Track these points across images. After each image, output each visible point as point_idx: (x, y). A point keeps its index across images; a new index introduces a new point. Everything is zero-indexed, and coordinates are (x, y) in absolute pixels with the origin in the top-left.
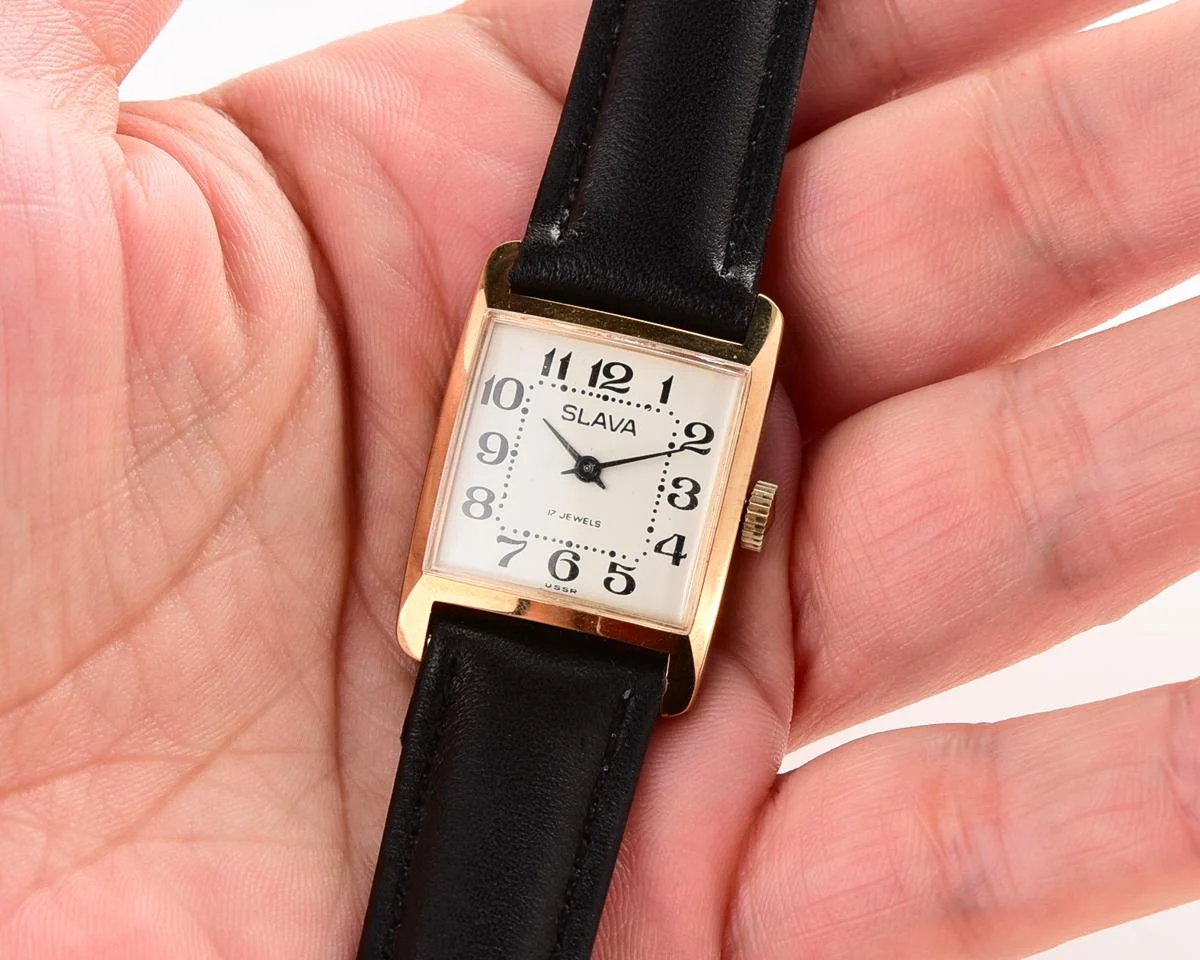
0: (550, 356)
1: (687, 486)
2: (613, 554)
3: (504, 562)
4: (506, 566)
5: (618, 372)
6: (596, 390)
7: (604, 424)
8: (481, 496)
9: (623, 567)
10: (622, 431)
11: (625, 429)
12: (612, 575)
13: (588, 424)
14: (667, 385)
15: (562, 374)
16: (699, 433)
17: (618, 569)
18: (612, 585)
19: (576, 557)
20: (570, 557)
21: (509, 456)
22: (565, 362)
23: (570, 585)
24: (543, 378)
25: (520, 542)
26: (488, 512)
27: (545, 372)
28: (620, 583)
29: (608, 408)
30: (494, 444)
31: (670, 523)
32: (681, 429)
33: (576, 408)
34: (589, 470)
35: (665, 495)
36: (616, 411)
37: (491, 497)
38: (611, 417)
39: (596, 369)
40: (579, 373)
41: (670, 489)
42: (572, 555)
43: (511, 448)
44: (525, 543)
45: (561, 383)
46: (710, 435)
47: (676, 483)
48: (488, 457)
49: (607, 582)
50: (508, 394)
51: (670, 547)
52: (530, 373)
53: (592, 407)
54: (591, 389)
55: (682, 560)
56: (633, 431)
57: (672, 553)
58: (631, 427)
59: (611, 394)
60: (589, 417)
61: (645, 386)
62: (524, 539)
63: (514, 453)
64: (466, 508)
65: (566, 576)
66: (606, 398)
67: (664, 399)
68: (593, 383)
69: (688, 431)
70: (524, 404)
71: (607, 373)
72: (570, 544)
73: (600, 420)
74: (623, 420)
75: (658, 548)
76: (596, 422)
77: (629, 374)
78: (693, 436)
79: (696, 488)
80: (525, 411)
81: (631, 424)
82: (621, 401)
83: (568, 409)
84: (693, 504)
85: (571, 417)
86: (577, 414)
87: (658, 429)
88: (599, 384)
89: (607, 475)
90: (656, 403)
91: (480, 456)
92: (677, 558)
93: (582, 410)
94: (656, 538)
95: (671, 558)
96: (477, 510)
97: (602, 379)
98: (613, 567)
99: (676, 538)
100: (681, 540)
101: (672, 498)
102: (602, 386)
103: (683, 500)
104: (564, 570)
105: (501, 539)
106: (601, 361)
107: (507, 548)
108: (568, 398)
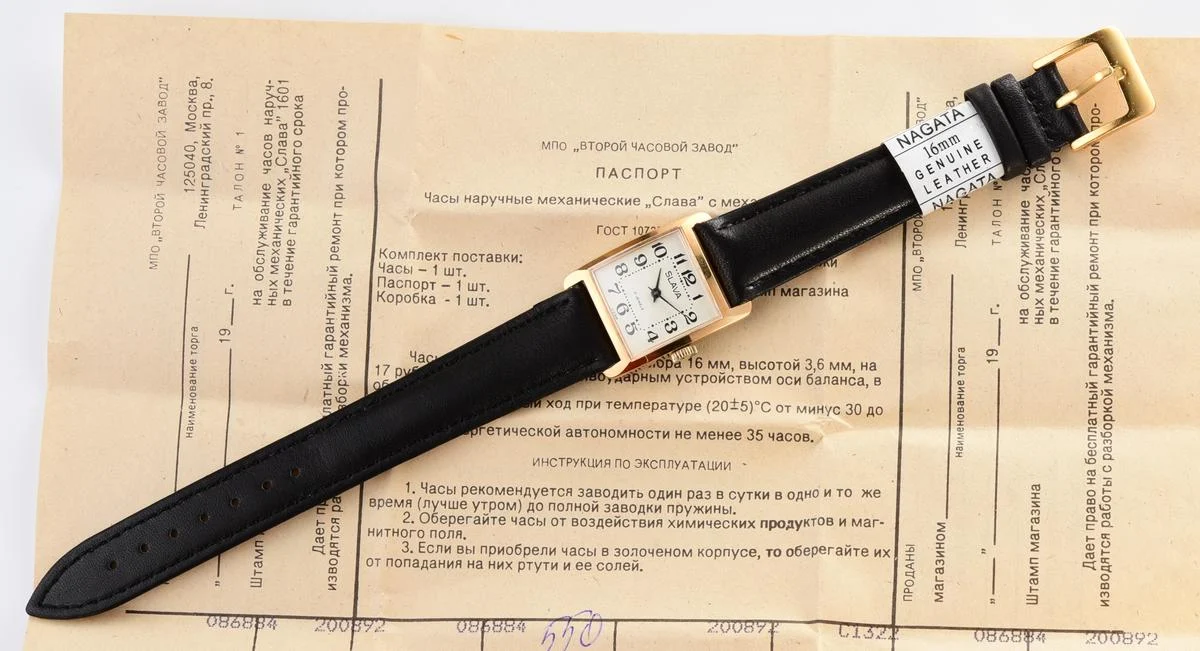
0: (680, 255)
1: (674, 326)
2: (637, 321)
3: (610, 291)
4: (609, 293)
5: (692, 279)
6: (682, 277)
7: (673, 287)
8: (624, 268)
9: (635, 326)
10: (675, 294)
11: (677, 294)
12: (631, 326)
13: (670, 283)
14: (700, 296)
15: (678, 263)
16: (693, 317)
18: (628, 328)
19: (628, 311)
20: (626, 309)
21: (642, 267)
22: (683, 261)
23: (619, 316)
24: (673, 259)
25: (619, 291)
26: (621, 274)
27: (676, 258)
28: (630, 329)
29: (679, 285)
30: (642, 260)
32: (689, 311)
33: (672, 275)
34: (656, 293)
36: (680, 287)
37: (626, 271)
38: (677, 287)
39: (688, 271)
40: (683, 268)
41: (669, 322)
43: (645, 266)
45: (676, 265)
46: (694, 321)
47: (672, 322)
48: (637, 261)
49: (628, 326)
50: (661, 252)
51: (652, 336)
52: (671, 253)
53: (676, 279)
54: (681, 275)
58: (679, 296)
59: (684, 282)
60: (672, 281)
61: (693, 290)
62: (621, 291)
63: (644, 268)
64: (617, 267)
65: (620, 313)
66: (681, 281)
67: (695, 299)
68: (683, 274)
69: (691, 314)
70: (661, 259)
71: (689, 276)
72: (630, 305)
73: (674, 285)
74: (679, 292)
75: (649, 332)
76: (672, 284)
77: (694, 283)
78: (690, 316)
79: (676, 329)
80: (659, 261)
82: (684, 287)
83: (670, 273)
84: (670, 332)
85: (668, 276)
86: (670, 277)
87: (685, 304)
88: (684, 276)
89: (659, 299)
90: (692, 297)
92: (651, 340)
93: (673, 277)
94: (652, 329)
96: (619, 271)
97: (686, 276)
98: (633, 324)
100: (656, 337)
101: (667, 324)
102: (684, 278)
103: (669, 328)
104: (621, 309)
105: (616, 285)
106: (691, 272)
107: (615, 289)
108: (673, 270)
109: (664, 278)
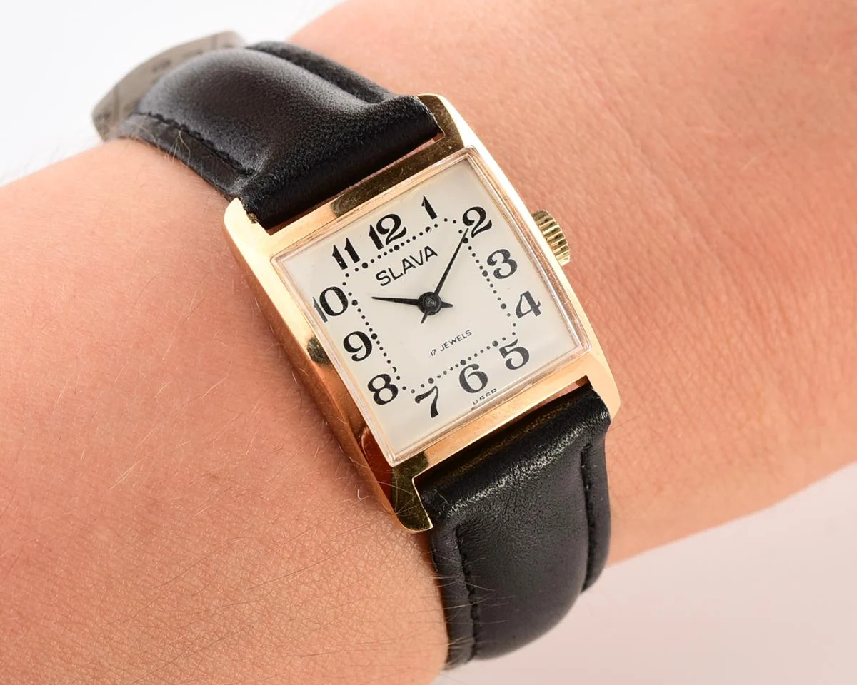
0: (336, 254)
1: (499, 258)
2: (495, 344)
3: (434, 412)
4: (437, 414)
5: (389, 224)
6: (386, 248)
7: (411, 265)
8: (379, 383)
9: (508, 346)
10: (427, 260)
11: (427, 257)
12: (508, 357)
13: (402, 274)
14: (426, 204)
15: (355, 258)
16: (474, 216)
17: (508, 350)
18: (514, 363)
19: (475, 367)
20: (471, 370)
21: (373, 342)
22: (349, 247)
23: (488, 388)
24: (346, 271)
25: (432, 390)
26: (394, 390)
27: (344, 266)
28: (516, 358)
29: (404, 253)
30: (356, 342)
31: (511, 289)
32: (464, 227)
33: (385, 272)
34: (429, 304)
35: (491, 275)
36: (412, 250)
37: (386, 378)
38: (411, 257)
39: (372, 234)
40: (365, 248)
41: (491, 270)
42: (472, 368)
43: (369, 335)
44: (436, 387)
45: (359, 265)
46: (483, 214)
47: (491, 262)
48: (360, 354)
49: (509, 364)
50: (334, 301)
51: (526, 306)
52: (335, 276)
53: (393, 261)
54: (382, 250)
55: (539, 308)
56: (434, 253)
57: (530, 308)
58: (430, 252)
59: (397, 242)
60: (398, 270)
61: (414, 219)
62: (433, 385)
63: (374, 336)
64: (378, 400)
65: (481, 384)
66: (397, 248)
67: (433, 215)
68: (379, 246)
69: (467, 222)
70: (350, 300)
71: (383, 231)
72: (463, 362)
73: (407, 265)
74: (421, 252)
75: (519, 314)
76: (405, 270)
77: (397, 220)
78: (473, 222)
79: (506, 253)
80: (355, 303)
81: (428, 251)
82: (408, 241)
83: (380, 276)
84: (514, 266)
85: (387, 280)
86: (388, 274)
87: (445, 237)
88: (384, 242)
89: (444, 295)
90: (430, 222)
91: (355, 358)
92: (535, 309)
93: (389, 269)
94: (512, 309)
95: (532, 312)
96: (386, 394)
97: (383, 238)
98: (504, 352)
99: (523, 297)
100: (527, 295)
101: (497, 274)
102: (388, 242)
103: (505, 269)
104: (474, 382)
105: (418, 399)
106: (371, 227)
107: (428, 402)
108: (373, 269)
109: (394, 289)
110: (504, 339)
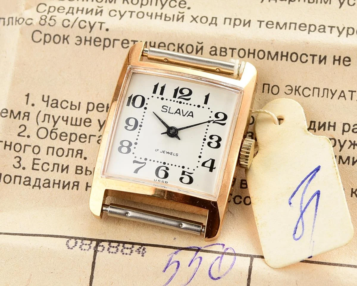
0: (156, 86)
1: (216, 138)
2: (183, 167)
3: (136, 171)
4: (137, 173)
5: (186, 92)
6: (176, 99)
7: (179, 113)
8: (126, 144)
10: (187, 116)
11: (189, 115)
12: (183, 176)
13: (173, 113)
14: (207, 97)
15: (161, 93)
16: (221, 116)
17: (186, 173)
18: (183, 180)
19: (167, 169)
20: (165, 169)
21: (138, 127)
22: (163, 88)
23: (165, 180)
24: (154, 95)
25: (143, 163)
26: (129, 151)
27: (155, 92)
28: (186, 179)
30: (132, 122)
31: (208, 153)
32: (213, 115)
33: (167, 107)
34: (173, 132)
35: (206, 142)
36: (185, 108)
37: (130, 144)
38: (182, 110)
39: (176, 91)
40: (169, 93)
41: (208, 140)
42: (165, 168)
43: (139, 124)
44: (145, 163)
45: (161, 96)
46: (226, 117)
47: (211, 137)
48: (129, 128)
49: (181, 179)
50: (139, 101)
51: (208, 164)
52: (147, 92)
53: (174, 106)
54: (174, 99)
55: (213, 169)
56: (192, 116)
57: (210, 166)
58: (191, 114)
59: (183, 101)
61: (197, 98)
62: (145, 161)
63: (141, 126)
64: (120, 149)
65: (163, 176)
66: (180, 102)
67: (206, 102)
68: (175, 96)
69: (216, 116)
70: (145, 106)
71: (181, 92)
72: (165, 163)
73: (178, 111)
74: (188, 111)
75: (203, 165)
76: (176, 112)
77: (191, 93)
78: (219, 118)
79: (220, 139)
80: (145, 108)
81: (191, 113)
82: (187, 104)
83: (164, 107)
84: (219, 146)
85: (165, 110)
86: (168, 109)
88: (177, 96)
89: (181, 134)
90: (202, 104)
91: (126, 127)
92: (211, 169)
93: (170, 108)
94: (202, 160)
95: (209, 168)
96: (125, 150)
97: (179, 95)
98: (183, 173)
99: (211, 160)
100: (213, 161)
101: (209, 144)
102: (179, 98)
103: (214, 144)
104: (162, 174)
105: (135, 162)
106: (178, 87)
107: (139, 165)
108: (164, 102)
109: (164, 116)
110: (188, 168)
